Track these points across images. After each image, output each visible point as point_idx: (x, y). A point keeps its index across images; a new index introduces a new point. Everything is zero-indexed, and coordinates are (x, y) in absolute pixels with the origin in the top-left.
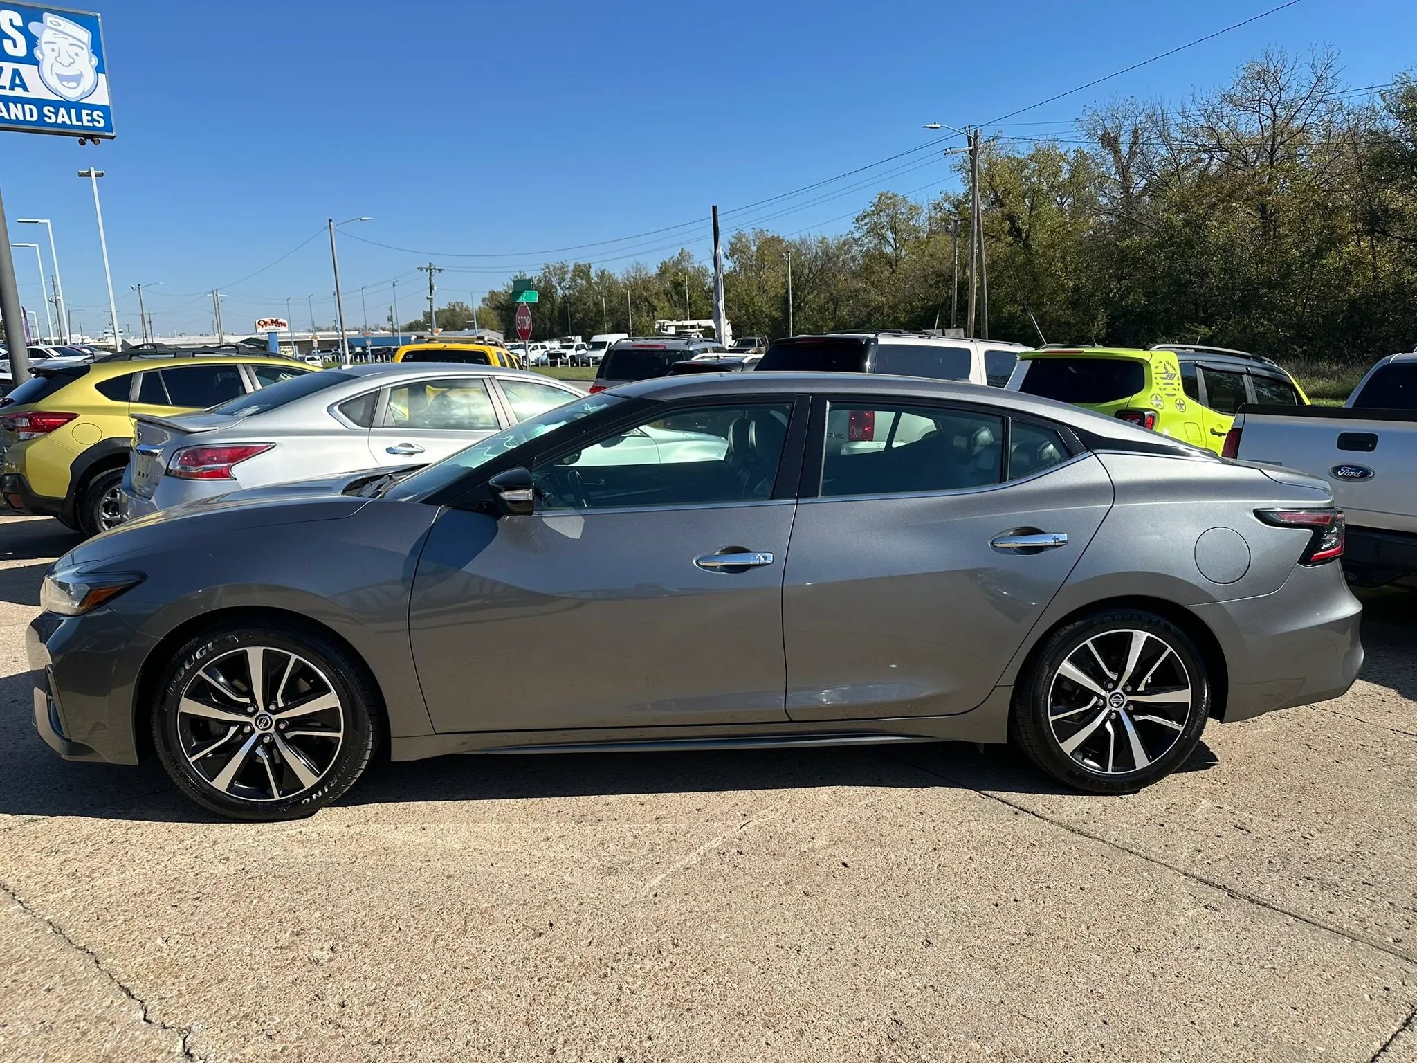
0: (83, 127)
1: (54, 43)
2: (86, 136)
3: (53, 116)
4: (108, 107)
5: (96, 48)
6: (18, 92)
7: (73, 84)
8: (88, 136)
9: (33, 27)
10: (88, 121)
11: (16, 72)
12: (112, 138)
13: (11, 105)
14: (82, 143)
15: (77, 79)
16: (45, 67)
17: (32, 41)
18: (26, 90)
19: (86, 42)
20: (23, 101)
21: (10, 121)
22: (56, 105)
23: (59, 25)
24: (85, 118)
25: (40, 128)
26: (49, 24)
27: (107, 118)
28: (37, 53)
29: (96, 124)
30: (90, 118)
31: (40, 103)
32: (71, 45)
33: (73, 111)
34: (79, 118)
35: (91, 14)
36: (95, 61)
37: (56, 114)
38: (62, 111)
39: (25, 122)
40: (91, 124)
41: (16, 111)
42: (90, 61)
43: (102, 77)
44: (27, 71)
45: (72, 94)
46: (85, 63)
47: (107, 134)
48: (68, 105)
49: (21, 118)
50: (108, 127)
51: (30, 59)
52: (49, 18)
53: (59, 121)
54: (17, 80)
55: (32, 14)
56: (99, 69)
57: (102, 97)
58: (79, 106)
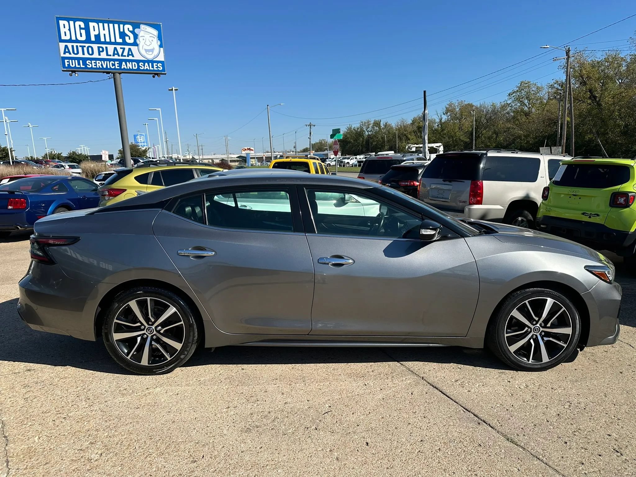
0: (154, 70)
1: (144, 36)
2: (155, 74)
3: (143, 66)
4: (164, 61)
5: (160, 38)
6: (130, 58)
7: (151, 53)
8: (156, 74)
9: (136, 31)
10: (156, 68)
11: (130, 49)
12: (165, 74)
13: (128, 63)
14: (154, 77)
15: (152, 50)
16: (140, 46)
17: (136, 36)
18: (133, 56)
19: (156, 35)
20: (132, 61)
21: (127, 69)
22: (144, 62)
23: (146, 29)
24: (155, 66)
25: (139, 72)
26: (142, 29)
27: (163, 66)
28: (138, 41)
29: (159, 69)
30: (157, 66)
31: (138, 62)
32: (150, 37)
33: (150, 64)
34: (153, 67)
35: (158, 23)
36: (159, 43)
37: (144, 66)
38: (146, 64)
39: (133, 69)
40: (157, 69)
41: (129, 65)
42: (157, 43)
43: (162, 49)
44: (134, 49)
45: (150, 57)
46: (155, 44)
47: (163, 73)
48: (148, 61)
49: (131, 68)
50: (164, 70)
51: (135, 44)
52: (142, 26)
53: (145, 69)
54: (130, 53)
55: (136, 26)
56: (161, 46)
57: (161, 58)
58: (152, 62)
